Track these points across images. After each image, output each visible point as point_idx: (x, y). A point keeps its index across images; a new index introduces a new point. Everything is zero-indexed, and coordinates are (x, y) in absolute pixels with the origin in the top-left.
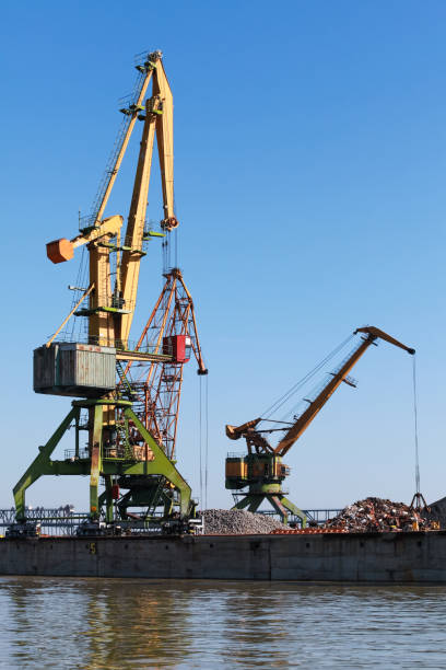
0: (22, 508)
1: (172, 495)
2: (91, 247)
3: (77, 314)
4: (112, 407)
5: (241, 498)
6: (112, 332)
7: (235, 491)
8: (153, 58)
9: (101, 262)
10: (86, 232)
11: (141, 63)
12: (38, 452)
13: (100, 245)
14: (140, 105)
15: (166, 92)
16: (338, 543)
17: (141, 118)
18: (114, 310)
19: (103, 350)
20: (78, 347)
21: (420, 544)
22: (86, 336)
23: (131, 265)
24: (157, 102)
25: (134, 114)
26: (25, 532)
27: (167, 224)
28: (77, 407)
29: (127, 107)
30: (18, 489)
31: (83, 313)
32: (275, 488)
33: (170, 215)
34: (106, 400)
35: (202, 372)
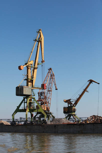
0: (13, 119)
1: (49, 115)
2: (27, 67)
3: (24, 80)
4: (31, 98)
5: (67, 116)
6: (31, 83)
7: (65, 114)
8: (40, 30)
9: (29, 70)
10: (26, 64)
11: (37, 31)
12: (17, 107)
13: (29, 66)
14: (37, 39)
15: (42, 36)
16: (69, 126)
17: (37, 41)
18: (31, 79)
19: (29, 87)
20: (24, 87)
21: (84, 126)
22: (26, 84)
23: (35, 70)
24: (40, 38)
25: (36, 41)
26: (14, 124)
27: (42, 62)
28: (24, 98)
29: (34, 39)
30: (13, 115)
31: (26, 80)
32: (74, 113)
33: (43, 60)
34: (30, 97)
35: (56, 89)
